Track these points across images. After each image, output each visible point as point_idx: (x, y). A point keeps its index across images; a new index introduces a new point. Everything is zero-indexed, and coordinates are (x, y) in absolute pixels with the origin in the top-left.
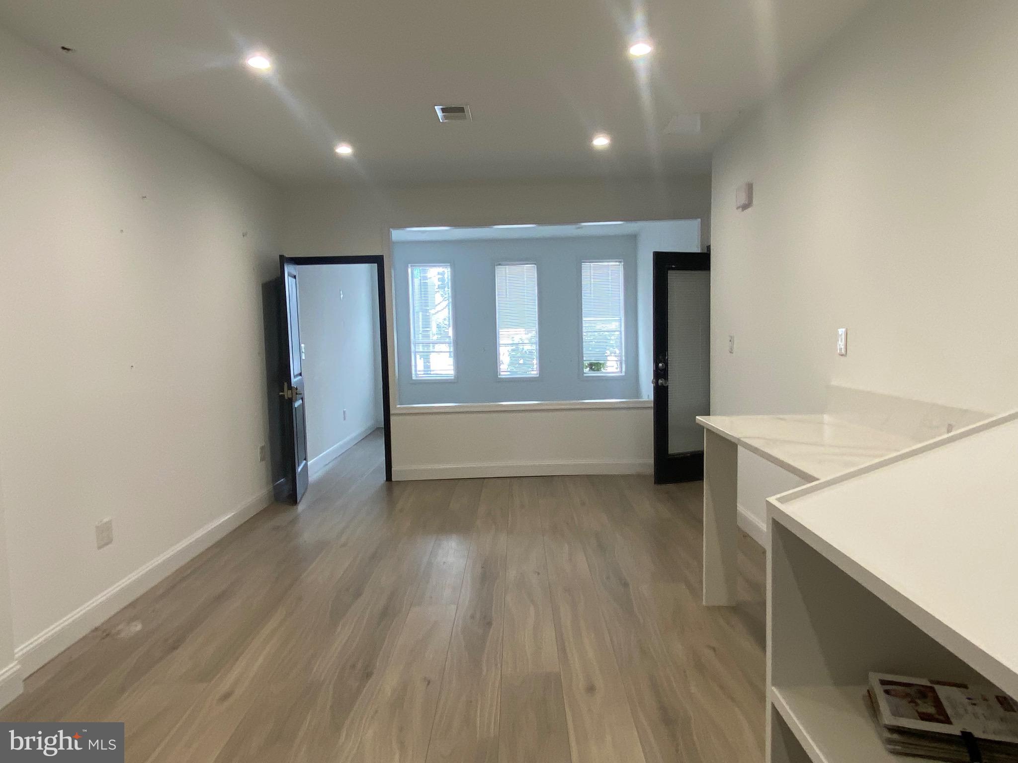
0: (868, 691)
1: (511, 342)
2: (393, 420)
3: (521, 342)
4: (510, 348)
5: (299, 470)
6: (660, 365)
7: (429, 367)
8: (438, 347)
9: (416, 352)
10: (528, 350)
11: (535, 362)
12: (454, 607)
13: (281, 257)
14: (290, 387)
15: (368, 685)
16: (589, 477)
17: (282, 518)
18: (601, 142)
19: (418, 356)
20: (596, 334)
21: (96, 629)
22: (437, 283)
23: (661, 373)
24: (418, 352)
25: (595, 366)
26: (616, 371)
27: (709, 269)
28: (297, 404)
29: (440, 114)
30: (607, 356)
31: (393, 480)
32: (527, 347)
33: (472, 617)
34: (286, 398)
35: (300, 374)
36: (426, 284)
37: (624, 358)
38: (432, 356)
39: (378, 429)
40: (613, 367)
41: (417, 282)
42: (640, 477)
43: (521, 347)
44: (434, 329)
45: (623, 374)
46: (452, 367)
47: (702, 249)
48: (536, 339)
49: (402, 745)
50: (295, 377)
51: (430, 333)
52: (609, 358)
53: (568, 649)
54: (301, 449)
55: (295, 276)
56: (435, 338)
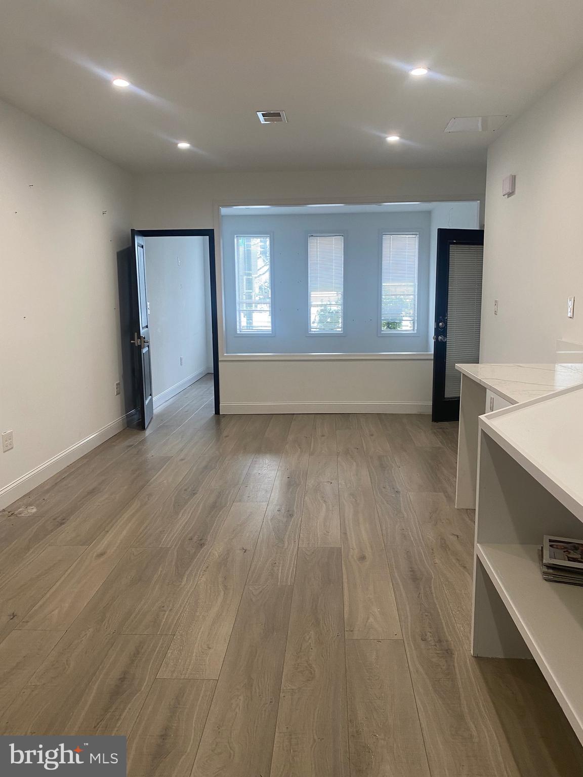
1: (320, 303)
2: (220, 364)
3: (329, 303)
4: (319, 308)
5: (147, 403)
6: (441, 324)
7: (251, 323)
8: (259, 307)
9: (240, 310)
10: (334, 310)
11: (340, 320)
12: (265, 504)
13: (132, 230)
14: (139, 337)
18: (393, 138)
19: (242, 315)
20: (393, 297)
21: (4, 511)
22: (260, 250)
23: (440, 331)
24: (242, 310)
25: (392, 325)
26: (410, 329)
27: (482, 244)
28: (145, 350)
29: (261, 118)
30: (402, 317)
31: (220, 414)
32: (334, 308)
33: (279, 511)
34: (136, 345)
35: (147, 327)
36: (249, 252)
37: (416, 319)
38: (254, 314)
40: (407, 326)
41: (241, 249)
43: (329, 308)
44: (257, 290)
46: (270, 324)
47: (479, 227)
48: (341, 302)
49: (226, 588)
50: (143, 328)
51: (253, 294)
52: (404, 318)
53: (348, 534)
54: (148, 387)
55: (142, 247)
56: (257, 298)
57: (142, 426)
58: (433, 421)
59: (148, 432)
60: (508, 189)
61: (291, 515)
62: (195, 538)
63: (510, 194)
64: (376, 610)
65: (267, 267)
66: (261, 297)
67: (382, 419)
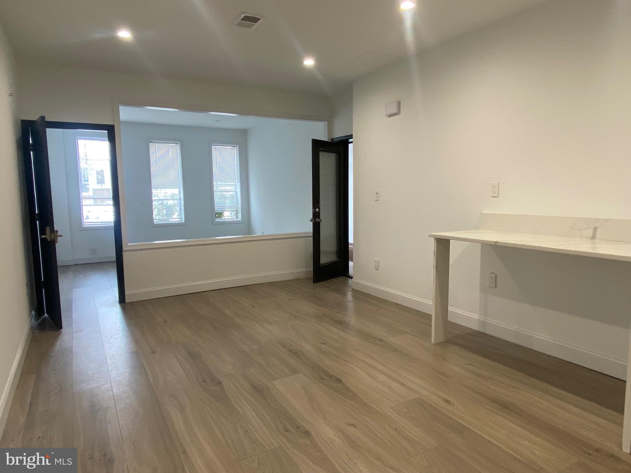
6: (317, 210)
10: (171, 204)
14: (53, 231)
23: (317, 215)
31: (126, 302)
37: (240, 209)
45: (240, 220)
58: (314, 282)
60: (391, 111)
63: (393, 115)
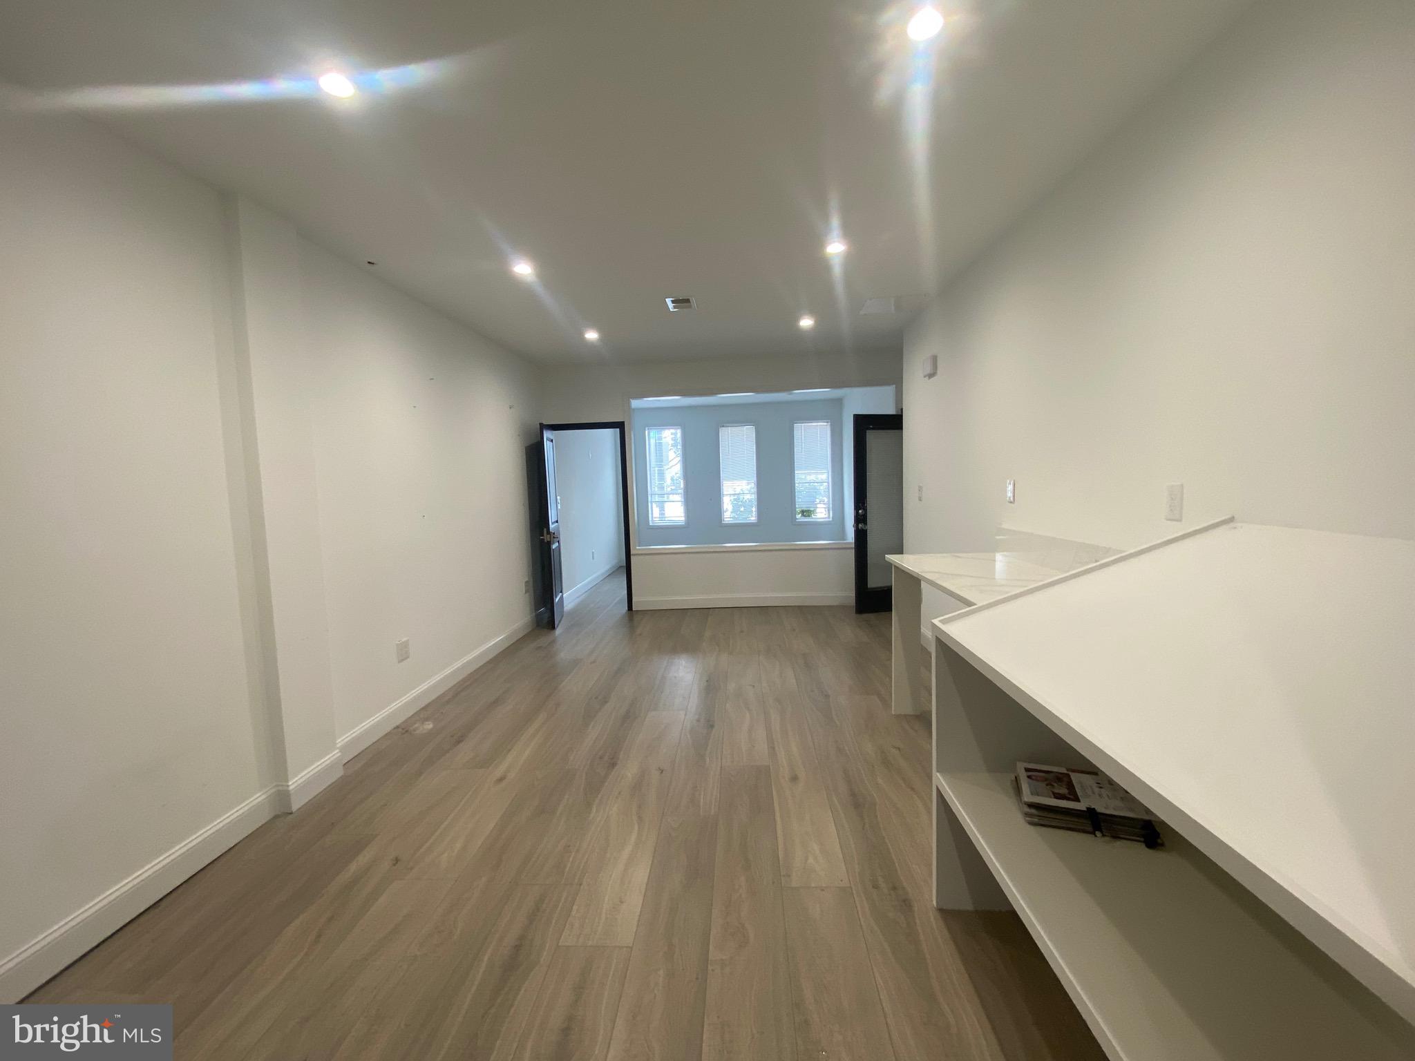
0: (1016, 778)
1: (734, 493)
2: (633, 559)
3: (742, 492)
4: (732, 498)
5: (557, 600)
6: (860, 511)
7: (664, 514)
8: (672, 497)
9: (652, 502)
10: (747, 499)
11: (754, 509)
12: (682, 713)
13: (541, 424)
14: (549, 532)
15: (613, 773)
16: (799, 607)
17: (544, 640)
18: (806, 323)
19: (654, 505)
20: (807, 484)
21: (398, 727)
22: (671, 442)
23: (860, 519)
24: (654, 502)
25: (806, 513)
26: (825, 516)
27: (901, 428)
28: (554, 546)
29: (671, 305)
30: (816, 504)
31: (633, 609)
32: (747, 497)
33: (698, 721)
34: (546, 541)
35: (557, 522)
36: (660, 444)
37: (831, 506)
38: (667, 505)
39: (621, 567)
40: (822, 514)
41: (653, 441)
42: (842, 607)
43: (742, 497)
44: (668, 481)
45: (831, 519)
46: (683, 515)
47: (897, 411)
48: (755, 490)
49: (640, 819)
50: (552, 523)
51: (665, 485)
52: (818, 506)
53: (777, 748)
54: (558, 582)
55: (552, 441)
56: (669, 489)
57: (551, 625)
58: (857, 613)
59: (558, 631)
60: (929, 370)
61: (712, 726)
62: (606, 758)
63: (931, 376)
64: (816, 847)
65: (679, 459)
66: (673, 488)
67: (803, 612)
